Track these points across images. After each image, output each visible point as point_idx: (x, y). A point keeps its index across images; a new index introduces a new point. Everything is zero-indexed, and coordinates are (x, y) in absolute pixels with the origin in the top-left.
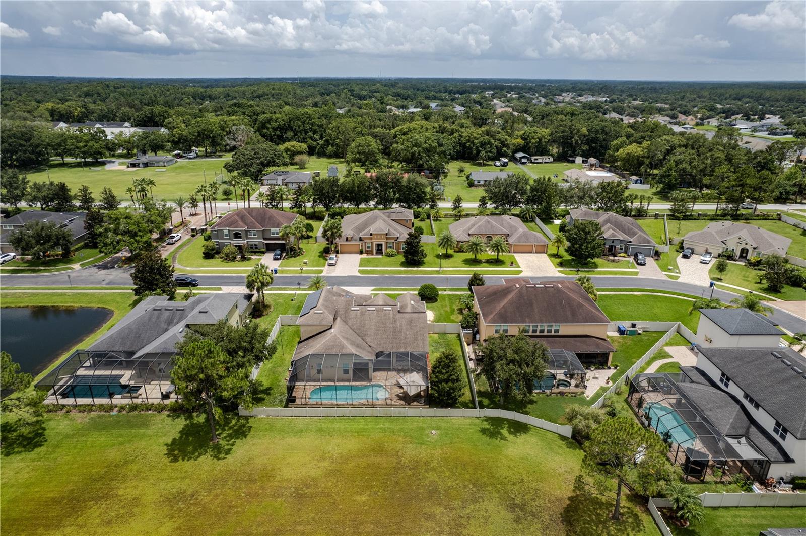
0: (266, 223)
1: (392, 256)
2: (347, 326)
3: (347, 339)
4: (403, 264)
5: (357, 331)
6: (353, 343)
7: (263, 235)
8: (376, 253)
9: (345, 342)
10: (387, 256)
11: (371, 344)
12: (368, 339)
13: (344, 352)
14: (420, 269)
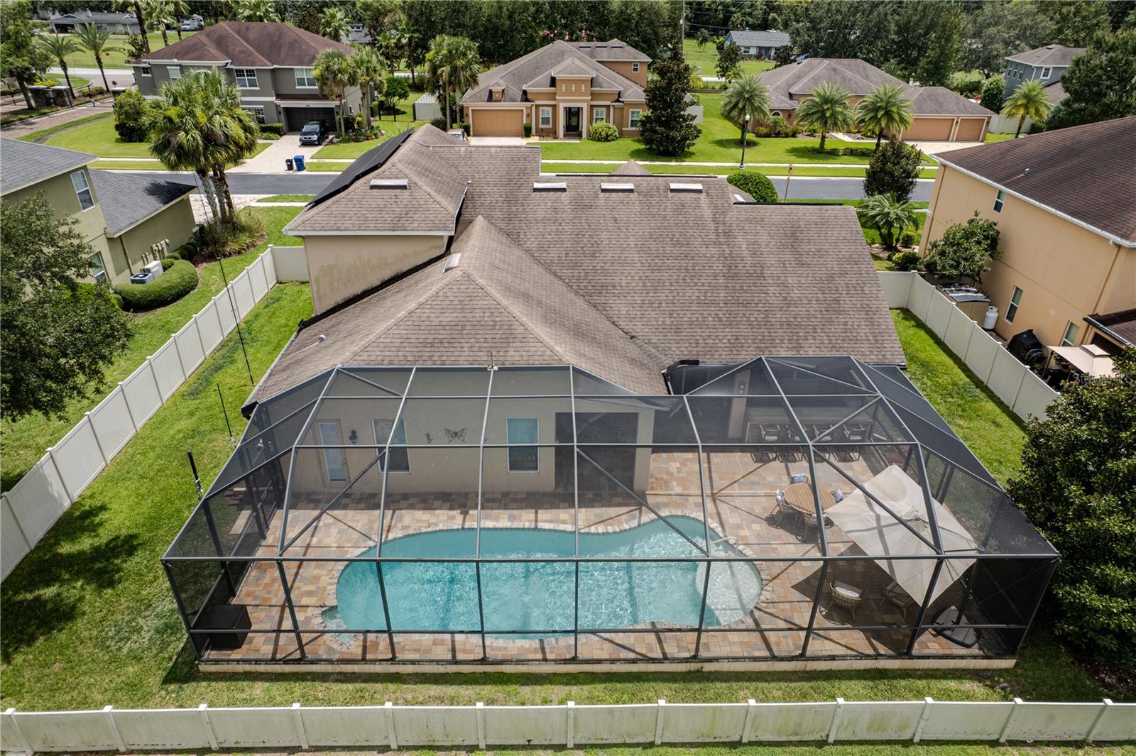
0: (283, 54)
1: (607, 139)
2: (517, 252)
3: (525, 297)
4: (637, 154)
5: (566, 273)
6: (554, 318)
7: (275, 87)
8: (565, 136)
9: (517, 309)
10: (593, 139)
11: (637, 327)
12: (620, 307)
13: (514, 357)
14: (684, 163)
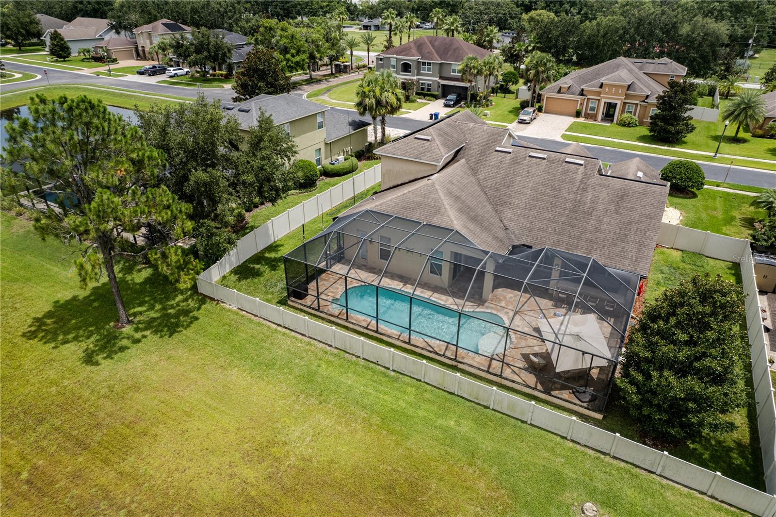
1: (629, 125)
2: (472, 178)
3: (457, 198)
4: (643, 139)
5: (491, 193)
6: (466, 211)
7: (440, 72)
8: (602, 120)
9: (446, 202)
10: (619, 125)
11: (511, 225)
13: (435, 221)
14: (673, 149)
